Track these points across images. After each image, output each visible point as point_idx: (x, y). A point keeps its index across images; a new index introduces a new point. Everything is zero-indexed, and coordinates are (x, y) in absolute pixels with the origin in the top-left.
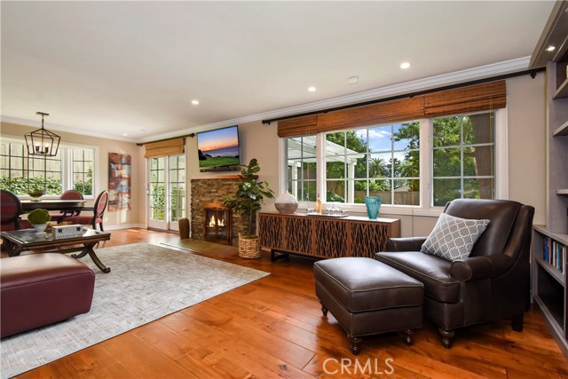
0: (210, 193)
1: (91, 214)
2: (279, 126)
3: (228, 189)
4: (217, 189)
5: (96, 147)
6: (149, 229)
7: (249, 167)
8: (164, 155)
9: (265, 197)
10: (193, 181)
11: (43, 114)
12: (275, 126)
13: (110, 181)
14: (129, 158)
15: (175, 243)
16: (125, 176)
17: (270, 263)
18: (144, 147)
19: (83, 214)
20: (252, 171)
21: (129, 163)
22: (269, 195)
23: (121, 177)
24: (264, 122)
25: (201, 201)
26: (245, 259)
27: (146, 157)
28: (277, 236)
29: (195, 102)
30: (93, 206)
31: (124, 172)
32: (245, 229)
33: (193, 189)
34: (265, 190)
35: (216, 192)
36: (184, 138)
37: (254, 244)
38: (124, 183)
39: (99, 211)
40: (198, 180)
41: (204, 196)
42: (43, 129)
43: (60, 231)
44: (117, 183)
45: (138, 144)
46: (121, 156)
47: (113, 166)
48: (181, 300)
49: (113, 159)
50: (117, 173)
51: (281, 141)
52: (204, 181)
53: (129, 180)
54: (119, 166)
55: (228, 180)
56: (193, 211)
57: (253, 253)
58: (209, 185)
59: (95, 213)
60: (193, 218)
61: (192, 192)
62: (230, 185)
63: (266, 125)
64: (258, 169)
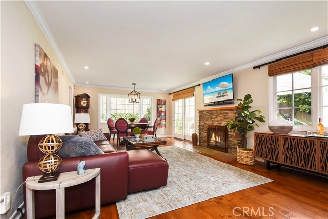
0: (211, 118)
1: (152, 130)
2: (269, 68)
3: (225, 116)
4: (217, 116)
5: (152, 98)
6: (174, 138)
7: (244, 101)
8: (182, 98)
9: (257, 122)
10: (200, 112)
11: (134, 84)
12: (266, 68)
13: (157, 114)
14: (165, 101)
15: (190, 147)
16: (163, 111)
17: (267, 171)
18: (172, 95)
19: (149, 130)
20: (248, 103)
21: (165, 104)
22: (261, 119)
23: (162, 111)
24: (254, 68)
25: (205, 124)
26: (242, 164)
27: (173, 100)
28: (273, 152)
29: (207, 63)
30: (153, 126)
31: (163, 109)
32: (238, 143)
33: (200, 117)
34: (258, 116)
35: (216, 118)
36: (194, 87)
37: (250, 155)
38: (163, 114)
39: (155, 128)
40: (203, 111)
41: (207, 121)
42: (134, 91)
43: (146, 138)
44: (160, 115)
45: (169, 94)
46: (162, 101)
47: (159, 106)
48: (214, 189)
49: (159, 103)
50: (160, 109)
51: (271, 78)
52: (207, 112)
53: (165, 112)
54: (161, 106)
55: (226, 110)
56: (200, 129)
57: (249, 161)
58: (211, 114)
59: (154, 129)
60: (200, 134)
61: (200, 118)
62: (227, 113)
63: (257, 69)
64: (251, 101)
